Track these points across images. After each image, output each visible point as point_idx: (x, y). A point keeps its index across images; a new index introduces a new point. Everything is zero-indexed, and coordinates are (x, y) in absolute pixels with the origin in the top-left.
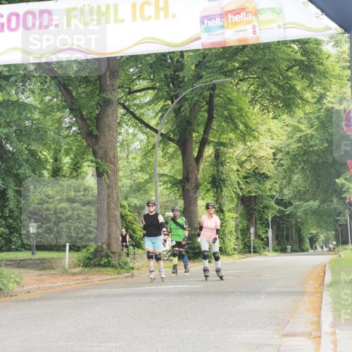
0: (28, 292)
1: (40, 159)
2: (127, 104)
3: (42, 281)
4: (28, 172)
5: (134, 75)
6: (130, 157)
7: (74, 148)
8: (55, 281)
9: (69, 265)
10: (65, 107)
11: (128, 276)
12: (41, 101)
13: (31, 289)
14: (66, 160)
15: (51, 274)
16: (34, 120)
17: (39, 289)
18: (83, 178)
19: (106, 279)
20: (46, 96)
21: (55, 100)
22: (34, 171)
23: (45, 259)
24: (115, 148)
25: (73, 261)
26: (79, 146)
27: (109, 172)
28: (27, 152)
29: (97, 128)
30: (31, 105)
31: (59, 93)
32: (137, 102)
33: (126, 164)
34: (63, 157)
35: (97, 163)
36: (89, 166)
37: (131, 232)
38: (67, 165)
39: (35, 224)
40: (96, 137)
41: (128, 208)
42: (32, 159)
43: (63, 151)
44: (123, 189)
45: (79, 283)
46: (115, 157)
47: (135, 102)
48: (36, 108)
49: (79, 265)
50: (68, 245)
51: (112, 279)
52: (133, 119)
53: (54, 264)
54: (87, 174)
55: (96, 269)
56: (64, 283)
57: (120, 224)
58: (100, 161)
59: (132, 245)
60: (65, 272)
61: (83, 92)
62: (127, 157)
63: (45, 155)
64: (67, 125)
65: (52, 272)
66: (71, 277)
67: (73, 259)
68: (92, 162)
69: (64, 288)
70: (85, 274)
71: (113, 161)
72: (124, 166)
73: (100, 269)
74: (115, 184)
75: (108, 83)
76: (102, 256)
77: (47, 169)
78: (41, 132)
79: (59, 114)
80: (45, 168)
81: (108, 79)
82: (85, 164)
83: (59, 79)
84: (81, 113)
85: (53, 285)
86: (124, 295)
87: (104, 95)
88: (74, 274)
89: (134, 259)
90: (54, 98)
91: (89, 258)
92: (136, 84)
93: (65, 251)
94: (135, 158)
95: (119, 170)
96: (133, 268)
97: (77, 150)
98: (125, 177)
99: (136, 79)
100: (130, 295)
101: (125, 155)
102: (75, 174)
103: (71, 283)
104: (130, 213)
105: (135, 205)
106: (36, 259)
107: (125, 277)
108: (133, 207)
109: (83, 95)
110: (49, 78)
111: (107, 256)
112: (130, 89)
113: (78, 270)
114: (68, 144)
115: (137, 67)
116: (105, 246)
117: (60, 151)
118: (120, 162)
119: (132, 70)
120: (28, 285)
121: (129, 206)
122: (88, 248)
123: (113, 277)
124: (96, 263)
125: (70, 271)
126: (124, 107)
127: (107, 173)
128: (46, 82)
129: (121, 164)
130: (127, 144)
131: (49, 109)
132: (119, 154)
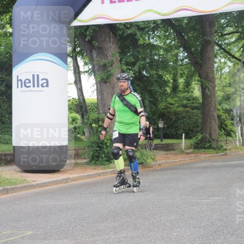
0: (160, 165)
1: (164, 80)
2: (220, 43)
3: (168, 158)
4: (157, 88)
5: (224, 24)
6: (222, 77)
7: (186, 72)
8: (176, 158)
9: (185, 148)
10: (180, 47)
11: (223, 155)
12: (165, 43)
13: (161, 163)
14: (181, 81)
15: (173, 154)
16: (160, 55)
17: (166, 163)
18: (192, 92)
19: (209, 157)
20: (167, 40)
21: (173, 42)
22: (161, 88)
23: (169, 144)
24: (213, 72)
25: (187, 145)
26: (189, 71)
27: (210, 87)
28: (156, 76)
29: (201, 60)
30: (158, 46)
31: (176, 38)
32: (227, 41)
33: (219, 82)
34: (179, 79)
35: (201, 82)
36: (196, 84)
37: (224, 126)
38: (182, 84)
39: (162, 122)
40: (201, 65)
41: (221, 111)
42: (159, 80)
43: (179, 75)
44: (218, 98)
45: (192, 159)
46: (213, 78)
47: (225, 42)
48: (161, 47)
49: (191, 148)
50: (184, 135)
51: (213, 156)
52: (224, 53)
53: (175, 147)
54: (194, 89)
55: (203, 150)
56: (182, 159)
57: (217, 121)
58: (203, 80)
59: (225, 135)
60: (182, 152)
61: (192, 37)
62: (221, 77)
63: (168, 78)
64: (181, 58)
65: (174, 152)
66: (186, 156)
67: (187, 144)
68: (198, 81)
69: (182, 162)
70: (195, 153)
71: (212, 80)
72: (218, 84)
73: (204, 150)
74: (214, 95)
75: (208, 30)
76: (206, 142)
77: (170, 87)
78: (165, 63)
79: (176, 51)
80: (168, 86)
81: (208, 27)
82: (193, 83)
83: (176, 28)
84: (191, 50)
85: (175, 160)
86: (222, 166)
87: (205, 38)
88: (188, 154)
89: (227, 143)
90: (172, 41)
91: (197, 143)
92: (226, 30)
93: (182, 139)
94: (226, 79)
95: (216, 86)
96: (226, 150)
97: (188, 73)
98: (219, 90)
99: (225, 27)
100: (226, 166)
101: (219, 76)
102: (187, 89)
103: (187, 159)
104: (223, 114)
105: (226, 109)
106: (164, 144)
107: (222, 155)
108: (224, 110)
109: (192, 38)
110: (170, 28)
111: (209, 142)
112: (222, 33)
113: (190, 151)
114: (182, 70)
115: (226, 19)
116: (207, 136)
117: (177, 74)
118: (216, 81)
119: (223, 21)
120: (160, 160)
121: (222, 109)
122: (197, 136)
123: (214, 155)
124: (203, 146)
125: (185, 151)
126: (218, 45)
127: (208, 88)
128: (168, 31)
129: (217, 82)
130: (220, 69)
131: (170, 48)
132: (215, 76)
